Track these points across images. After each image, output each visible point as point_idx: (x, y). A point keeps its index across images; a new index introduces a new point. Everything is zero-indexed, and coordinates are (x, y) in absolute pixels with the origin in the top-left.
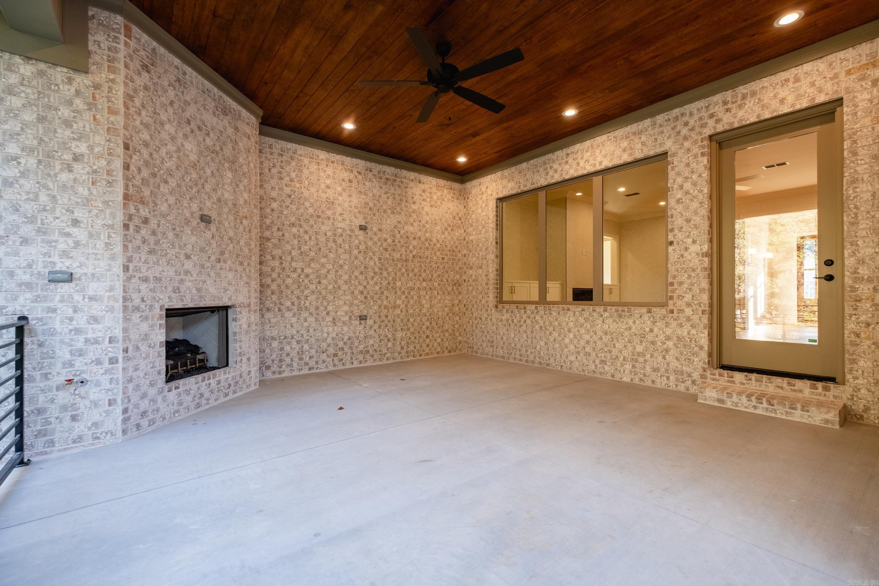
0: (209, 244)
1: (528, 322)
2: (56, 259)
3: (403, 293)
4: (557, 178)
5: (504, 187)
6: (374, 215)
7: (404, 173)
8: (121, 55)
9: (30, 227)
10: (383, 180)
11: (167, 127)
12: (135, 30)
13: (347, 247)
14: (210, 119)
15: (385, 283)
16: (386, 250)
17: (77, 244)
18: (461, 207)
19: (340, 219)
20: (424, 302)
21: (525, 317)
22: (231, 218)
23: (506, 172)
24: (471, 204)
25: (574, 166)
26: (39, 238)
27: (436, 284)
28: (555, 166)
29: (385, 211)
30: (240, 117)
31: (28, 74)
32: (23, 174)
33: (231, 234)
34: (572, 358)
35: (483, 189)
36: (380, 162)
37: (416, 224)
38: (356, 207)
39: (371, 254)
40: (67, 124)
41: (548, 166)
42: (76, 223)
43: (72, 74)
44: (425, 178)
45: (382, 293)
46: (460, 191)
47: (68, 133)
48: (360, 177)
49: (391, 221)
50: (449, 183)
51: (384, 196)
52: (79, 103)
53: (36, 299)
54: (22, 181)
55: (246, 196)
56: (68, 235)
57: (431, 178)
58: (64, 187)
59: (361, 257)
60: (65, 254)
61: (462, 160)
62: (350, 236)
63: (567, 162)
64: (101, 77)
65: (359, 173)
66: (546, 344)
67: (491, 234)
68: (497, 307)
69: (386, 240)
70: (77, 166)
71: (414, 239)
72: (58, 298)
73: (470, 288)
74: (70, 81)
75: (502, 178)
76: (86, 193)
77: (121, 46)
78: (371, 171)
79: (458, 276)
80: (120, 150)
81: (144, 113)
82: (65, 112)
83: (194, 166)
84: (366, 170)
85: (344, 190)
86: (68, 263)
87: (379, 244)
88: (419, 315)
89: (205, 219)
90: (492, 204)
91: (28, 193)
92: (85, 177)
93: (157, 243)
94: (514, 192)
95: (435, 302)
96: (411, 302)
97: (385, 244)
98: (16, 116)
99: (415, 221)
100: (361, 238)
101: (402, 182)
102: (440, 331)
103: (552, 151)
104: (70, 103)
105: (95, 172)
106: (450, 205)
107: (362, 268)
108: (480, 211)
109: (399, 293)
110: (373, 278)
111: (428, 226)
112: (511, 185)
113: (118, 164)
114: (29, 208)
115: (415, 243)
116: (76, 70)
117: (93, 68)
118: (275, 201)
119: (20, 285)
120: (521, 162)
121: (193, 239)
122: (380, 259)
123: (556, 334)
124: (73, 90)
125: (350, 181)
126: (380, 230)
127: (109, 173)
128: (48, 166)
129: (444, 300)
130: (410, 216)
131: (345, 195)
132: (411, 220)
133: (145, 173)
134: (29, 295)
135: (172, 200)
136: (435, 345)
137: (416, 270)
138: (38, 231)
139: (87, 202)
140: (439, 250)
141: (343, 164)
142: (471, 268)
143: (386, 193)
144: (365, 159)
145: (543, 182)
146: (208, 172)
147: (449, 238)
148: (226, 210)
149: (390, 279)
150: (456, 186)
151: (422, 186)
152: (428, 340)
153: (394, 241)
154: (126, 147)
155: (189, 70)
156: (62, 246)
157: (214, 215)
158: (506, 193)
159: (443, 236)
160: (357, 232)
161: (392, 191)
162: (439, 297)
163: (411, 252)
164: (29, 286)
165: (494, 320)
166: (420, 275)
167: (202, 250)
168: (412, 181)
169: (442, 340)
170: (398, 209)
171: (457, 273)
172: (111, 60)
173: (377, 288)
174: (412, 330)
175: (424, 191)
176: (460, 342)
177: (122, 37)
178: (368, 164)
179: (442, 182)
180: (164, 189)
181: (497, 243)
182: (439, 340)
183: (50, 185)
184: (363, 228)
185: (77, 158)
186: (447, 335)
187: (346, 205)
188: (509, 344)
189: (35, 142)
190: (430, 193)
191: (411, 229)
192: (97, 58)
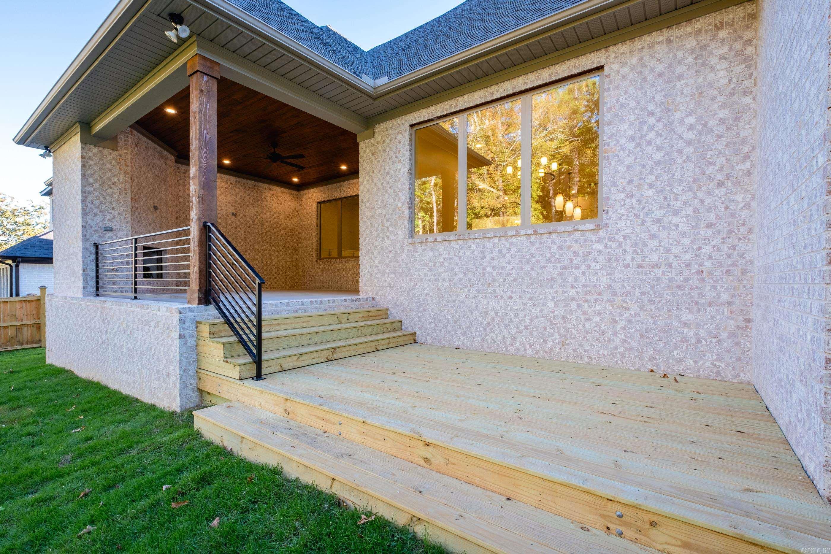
0: (157, 219)
1: (332, 268)
2: (106, 222)
3: (260, 252)
4: (345, 195)
5: (321, 196)
6: (241, 207)
7: (260, 184)
8: (129, 143)
9: (97, 209)
10: (247, 188)
11: (143, 168)
12: (134, 131)
13: (224, 224)
14: (157, 162)
15: (248, 246)
16: (249, 227)
17: (114, 217)
18: (298, 205)
19: (220, 208)
20: (273, 258)
21: (330, 265)
22: (165, 207)
23: (322, 188)
24: (303, 204)
25: (352, 190)
26: (100, 214)
27: (281, 248)
28: (344, 189)
29: (248, 206)
30: (167, 158)
31: (96, 152)
32: (95, 190)
33: (165, 215)
34: (351, 283)
35: (310, 196)
36: (244, 178)
37: (268, 214)
38: (230, 203)
39: (239, 229)
40: (110, 170)
41: (341, 188)
42: (113, 209)
43: (111, 151)
44: (273, 187)
45: (246, 251)
46: (297, 195)
47: (110, 174)
48: (232, 186)
49: (251, 211)
50: (290, 191)
51: (247, 197)
52: (114, 162)
53: (100, 237)
54: (94, 192)
55: (170, 196)
56: (111, 213)
57: (278, 188)
58: (109, 195)
59: (233, 230)
60: (109, 220)
61: (295, 180)
62: (226, 219)
63: (349, 188)
64: (122, 152)
65: (232, 184)
66: (340, 278)
67: (314, 221)
68: (317, 261)
69: (248, 222)
70: (113, 187)
71: (267, 222)
72: (107, 237)
73: (303, 251)
74: (111, 154)
75: (320, 192)
76: (117, 197)
77: (130, 139)
78: (239, 183)
79: (296, 245)
80: (130, 181)
81: (136, 164)
82: (109, 166)
83: (151, 184)
84: (236, 182)
85: (222, 193)
86: (111, 224)
87: (244, 224)
88: (270, 265)
89: (155, 208)
90: (315, 205)
91: (96, 197)
92: (116, 191)
93: (140, 217)
94: (325, 199)
95: (280, 258)
96: (265, 257)
97: (248, 224)
98: (92, 168)
99: (267, 211)
100: (233, 220)
101: (259, 189)
102: (284, 275)
103: (343, 181)
104: (111, 162)
105: (120, 189)
106: (290, 203)
107: (234, 236)
108: (308, 208)
109: (257, 252)
110: (240, 242)
111: (275, 215)
112: (324, 195)
113: (129, 186)
114: (96, 202)
115: (267, 224)
116: (113, 150)
117: (119, 148)
118: (181, 198)
119: (94, 231)
120: (329, 184)
121: (151, 217)
122: (245, 232)
123: (344, 273)
124: (112, 157)
125: (226, 188)
126: (245, 216)
127: (125, 189)
128: (103, 187)
129: (287, 258)
130: (264, 209)
131: (223, 196)
132: (265, 211)
133: (137, 189)
134: (97, 235)
135: (144, 199)
136: (281, 283)
137: (268, 240)
138: (100, 211)
139: (117, 201)
140: (283, 229)
141: (221, 178)
142: (304, 240)
143: (248, 195)
144: (235, 176)
145: (339, 196)
146: (156, 186)
147: (290, 222)
148: (163, 203)
149: (251, 244)
150: (294, 192)
151: (272, 192)
152: (276, 280)
153: (253, 222)
154: (131, 179)
155: (149, 141)
156: (108, 217)
157: (158, 206)
158: (321, 199)
159: (286, 221)
160: (230, 216)
161: (252, 194)
162: (283, 256)
163: (265, 229)
164: (97, 232)
165: (316, 268)
166: (270, 243)
167: (154, 222)
168: (265, 189)
169: (285, 280)
170: (256, 205)
171: (295, 243)
172: (126, 145)
173: (243, 248)
174: (265, 273)
175: (273, 195)
176: (297, 283)
177: (130, 136)
178: (237, 179)
179: (285, 190)
180: (142, 195)
181: (317, 226)
182: (283, 280)
183: (104, 194)
184: (234, 214)
185: (114, 184)
186: (288, 277)
187: (224, 201)
188: (323, 281)
189: (99, 178)
190: (277, 196)
191: (265, 216)
192: (120, 144)
